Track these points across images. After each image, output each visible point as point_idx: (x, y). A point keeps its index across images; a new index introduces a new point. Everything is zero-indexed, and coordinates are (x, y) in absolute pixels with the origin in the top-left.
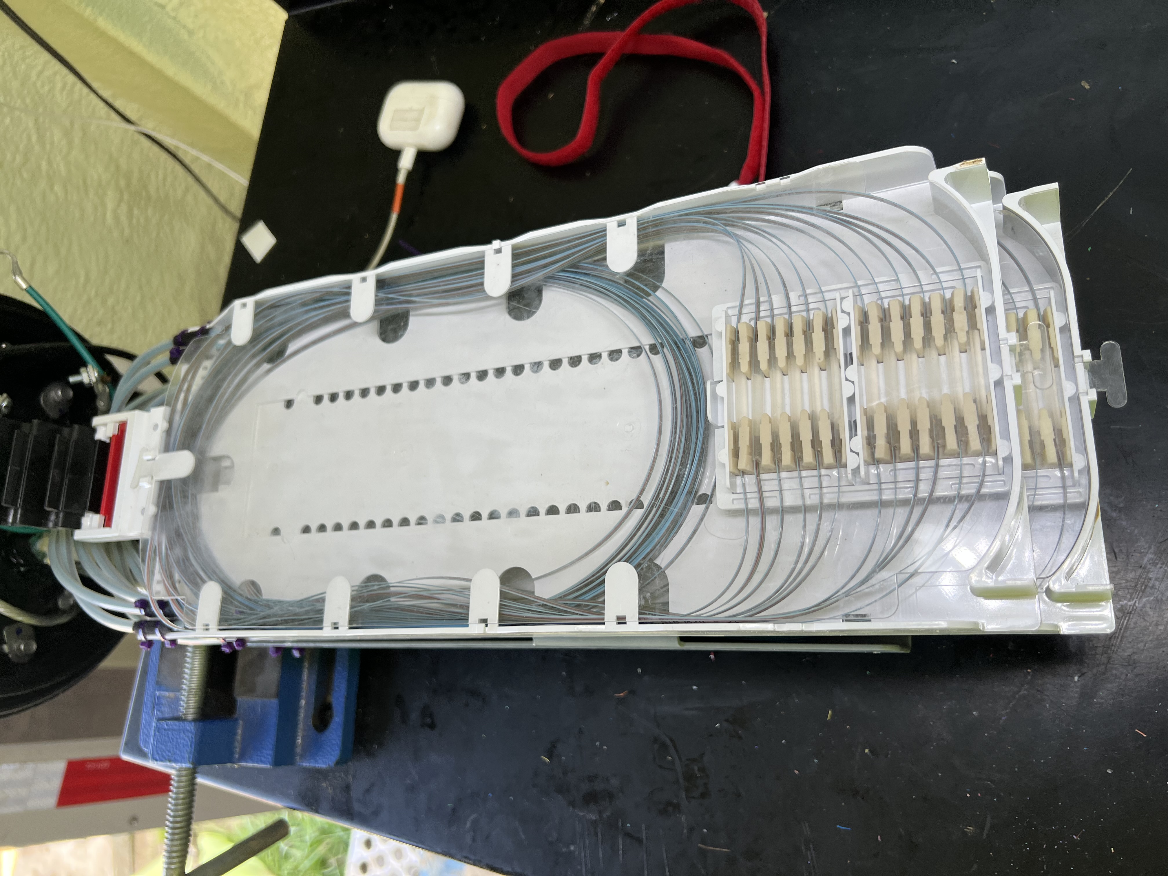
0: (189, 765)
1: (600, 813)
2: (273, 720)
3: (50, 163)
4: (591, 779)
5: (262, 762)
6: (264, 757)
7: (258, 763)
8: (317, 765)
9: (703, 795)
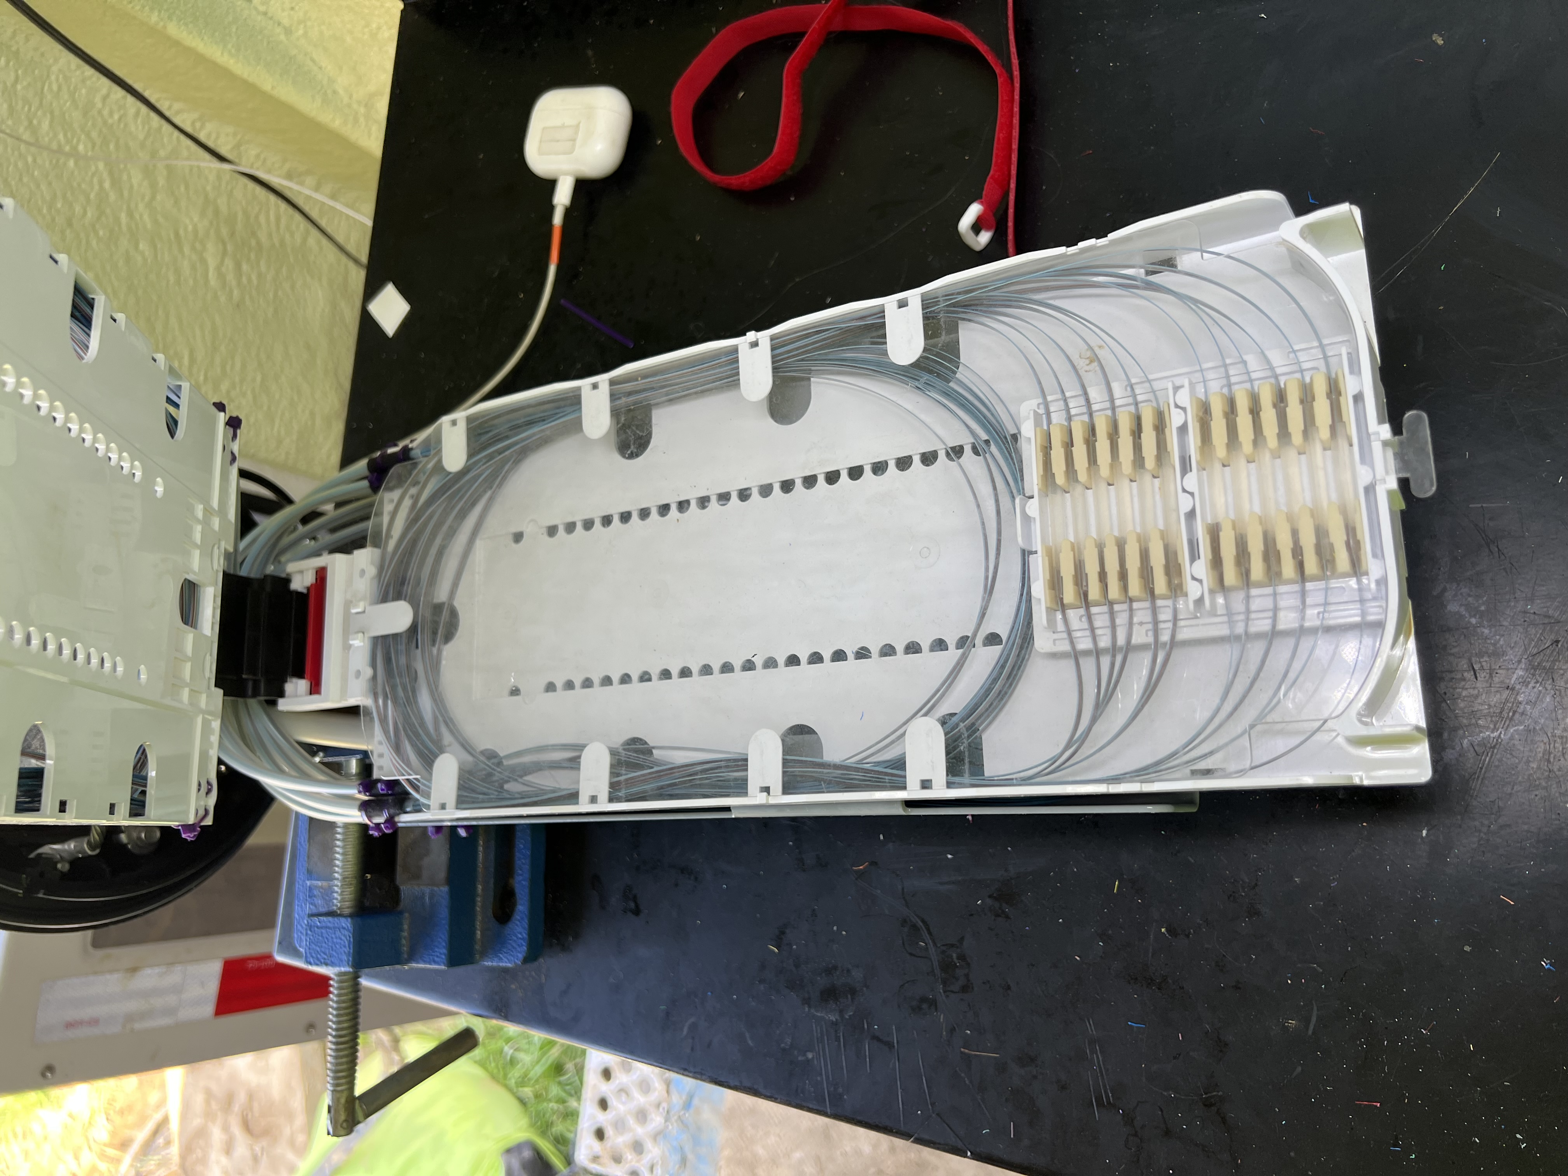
0: (349, 969)
1: (841, 1012)
2: (444, 913)
3: (130, 214)
4: (829, 971)
5: (435, 962)
6: (437, 956)
7: (430, 964)
8: (501, 964)
9: (965, 989)
